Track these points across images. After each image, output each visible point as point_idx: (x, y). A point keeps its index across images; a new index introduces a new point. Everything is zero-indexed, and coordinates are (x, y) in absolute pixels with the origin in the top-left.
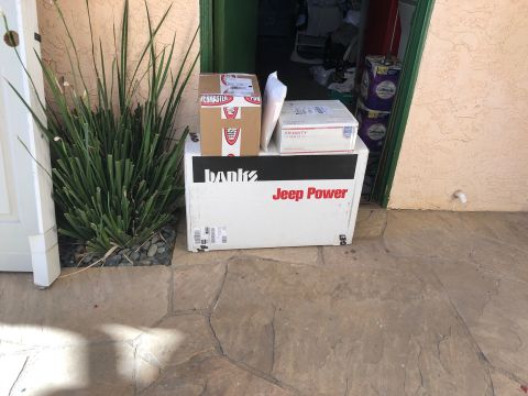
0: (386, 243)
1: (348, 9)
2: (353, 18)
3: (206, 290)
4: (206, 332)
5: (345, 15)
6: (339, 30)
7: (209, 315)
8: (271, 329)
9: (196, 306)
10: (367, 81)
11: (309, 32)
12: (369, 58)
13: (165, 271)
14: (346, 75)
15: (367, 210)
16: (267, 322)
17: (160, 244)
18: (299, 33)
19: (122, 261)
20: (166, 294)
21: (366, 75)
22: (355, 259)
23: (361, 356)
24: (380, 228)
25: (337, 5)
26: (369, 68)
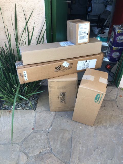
0: (117, 103)
1: (107, 4)
2: (109, 8)
3: (48, 122)
4: (46, 141)
5: (106, 6)
6: (103, 13)
7: (48, 133)
8: (71, 140)
9: (43, 129)
10: (113, 35)
11: (93, 13)
12: (114, 26)
13: (33, 113)
14: (105, 31)
15: (111, 88)
16: (69, 137)
17: (33, 101)
18: (88, 14)
19: (19, 107)
20: (33, 123)
21: (113, 33)
22: (105, 110)
23: (105, 156)
24: (115, 96)
25: (103, 3)
26: (114, 30)
